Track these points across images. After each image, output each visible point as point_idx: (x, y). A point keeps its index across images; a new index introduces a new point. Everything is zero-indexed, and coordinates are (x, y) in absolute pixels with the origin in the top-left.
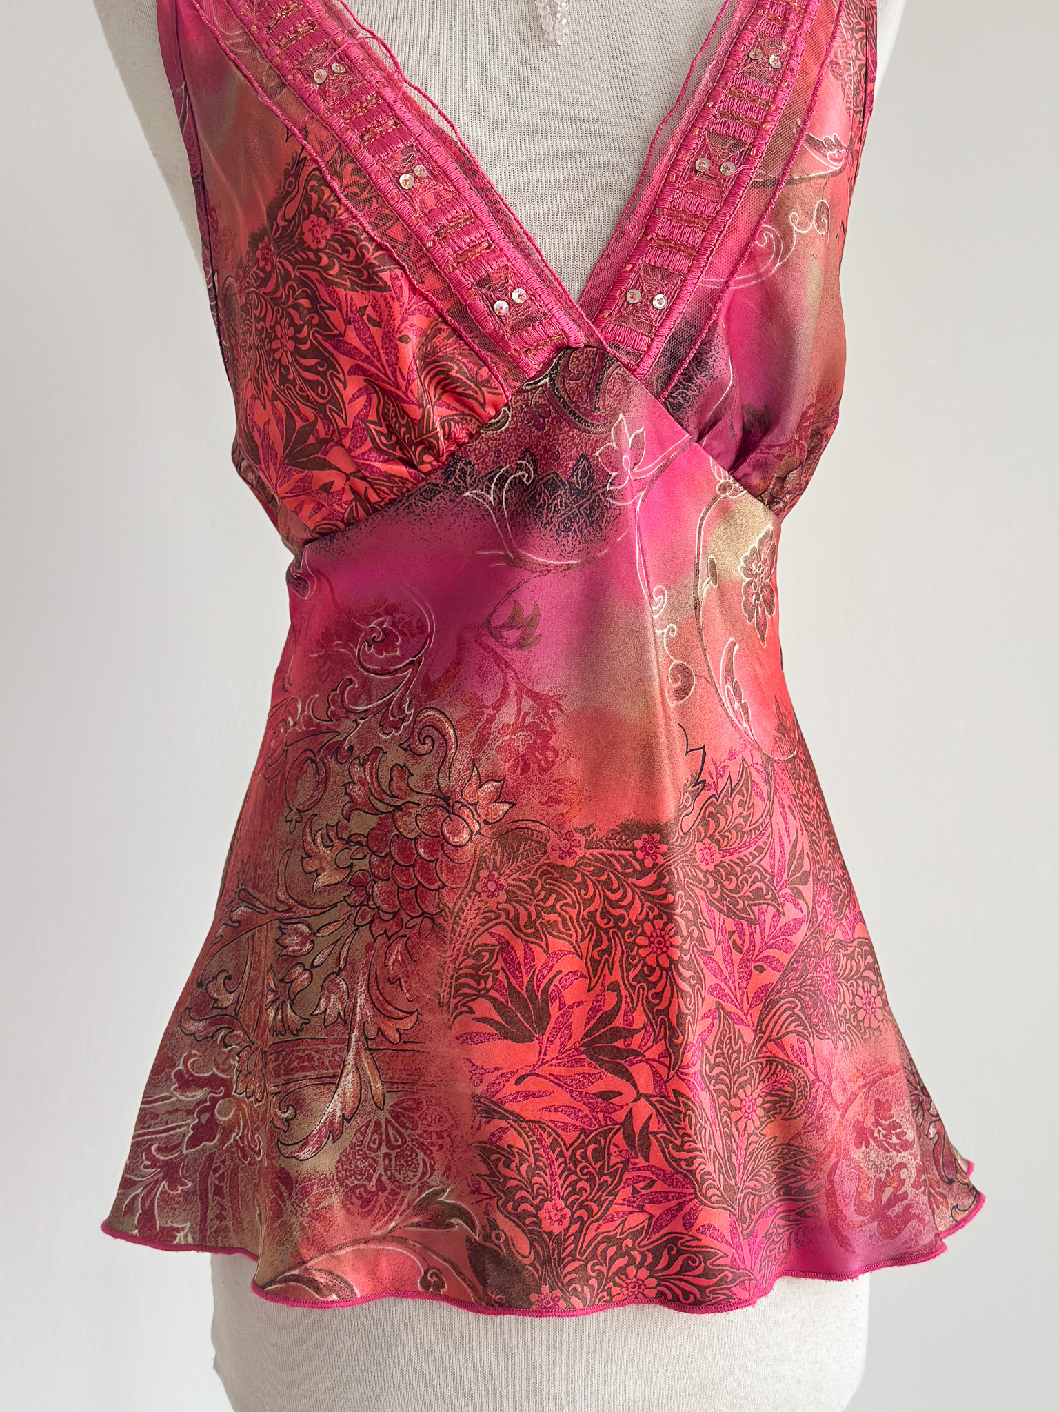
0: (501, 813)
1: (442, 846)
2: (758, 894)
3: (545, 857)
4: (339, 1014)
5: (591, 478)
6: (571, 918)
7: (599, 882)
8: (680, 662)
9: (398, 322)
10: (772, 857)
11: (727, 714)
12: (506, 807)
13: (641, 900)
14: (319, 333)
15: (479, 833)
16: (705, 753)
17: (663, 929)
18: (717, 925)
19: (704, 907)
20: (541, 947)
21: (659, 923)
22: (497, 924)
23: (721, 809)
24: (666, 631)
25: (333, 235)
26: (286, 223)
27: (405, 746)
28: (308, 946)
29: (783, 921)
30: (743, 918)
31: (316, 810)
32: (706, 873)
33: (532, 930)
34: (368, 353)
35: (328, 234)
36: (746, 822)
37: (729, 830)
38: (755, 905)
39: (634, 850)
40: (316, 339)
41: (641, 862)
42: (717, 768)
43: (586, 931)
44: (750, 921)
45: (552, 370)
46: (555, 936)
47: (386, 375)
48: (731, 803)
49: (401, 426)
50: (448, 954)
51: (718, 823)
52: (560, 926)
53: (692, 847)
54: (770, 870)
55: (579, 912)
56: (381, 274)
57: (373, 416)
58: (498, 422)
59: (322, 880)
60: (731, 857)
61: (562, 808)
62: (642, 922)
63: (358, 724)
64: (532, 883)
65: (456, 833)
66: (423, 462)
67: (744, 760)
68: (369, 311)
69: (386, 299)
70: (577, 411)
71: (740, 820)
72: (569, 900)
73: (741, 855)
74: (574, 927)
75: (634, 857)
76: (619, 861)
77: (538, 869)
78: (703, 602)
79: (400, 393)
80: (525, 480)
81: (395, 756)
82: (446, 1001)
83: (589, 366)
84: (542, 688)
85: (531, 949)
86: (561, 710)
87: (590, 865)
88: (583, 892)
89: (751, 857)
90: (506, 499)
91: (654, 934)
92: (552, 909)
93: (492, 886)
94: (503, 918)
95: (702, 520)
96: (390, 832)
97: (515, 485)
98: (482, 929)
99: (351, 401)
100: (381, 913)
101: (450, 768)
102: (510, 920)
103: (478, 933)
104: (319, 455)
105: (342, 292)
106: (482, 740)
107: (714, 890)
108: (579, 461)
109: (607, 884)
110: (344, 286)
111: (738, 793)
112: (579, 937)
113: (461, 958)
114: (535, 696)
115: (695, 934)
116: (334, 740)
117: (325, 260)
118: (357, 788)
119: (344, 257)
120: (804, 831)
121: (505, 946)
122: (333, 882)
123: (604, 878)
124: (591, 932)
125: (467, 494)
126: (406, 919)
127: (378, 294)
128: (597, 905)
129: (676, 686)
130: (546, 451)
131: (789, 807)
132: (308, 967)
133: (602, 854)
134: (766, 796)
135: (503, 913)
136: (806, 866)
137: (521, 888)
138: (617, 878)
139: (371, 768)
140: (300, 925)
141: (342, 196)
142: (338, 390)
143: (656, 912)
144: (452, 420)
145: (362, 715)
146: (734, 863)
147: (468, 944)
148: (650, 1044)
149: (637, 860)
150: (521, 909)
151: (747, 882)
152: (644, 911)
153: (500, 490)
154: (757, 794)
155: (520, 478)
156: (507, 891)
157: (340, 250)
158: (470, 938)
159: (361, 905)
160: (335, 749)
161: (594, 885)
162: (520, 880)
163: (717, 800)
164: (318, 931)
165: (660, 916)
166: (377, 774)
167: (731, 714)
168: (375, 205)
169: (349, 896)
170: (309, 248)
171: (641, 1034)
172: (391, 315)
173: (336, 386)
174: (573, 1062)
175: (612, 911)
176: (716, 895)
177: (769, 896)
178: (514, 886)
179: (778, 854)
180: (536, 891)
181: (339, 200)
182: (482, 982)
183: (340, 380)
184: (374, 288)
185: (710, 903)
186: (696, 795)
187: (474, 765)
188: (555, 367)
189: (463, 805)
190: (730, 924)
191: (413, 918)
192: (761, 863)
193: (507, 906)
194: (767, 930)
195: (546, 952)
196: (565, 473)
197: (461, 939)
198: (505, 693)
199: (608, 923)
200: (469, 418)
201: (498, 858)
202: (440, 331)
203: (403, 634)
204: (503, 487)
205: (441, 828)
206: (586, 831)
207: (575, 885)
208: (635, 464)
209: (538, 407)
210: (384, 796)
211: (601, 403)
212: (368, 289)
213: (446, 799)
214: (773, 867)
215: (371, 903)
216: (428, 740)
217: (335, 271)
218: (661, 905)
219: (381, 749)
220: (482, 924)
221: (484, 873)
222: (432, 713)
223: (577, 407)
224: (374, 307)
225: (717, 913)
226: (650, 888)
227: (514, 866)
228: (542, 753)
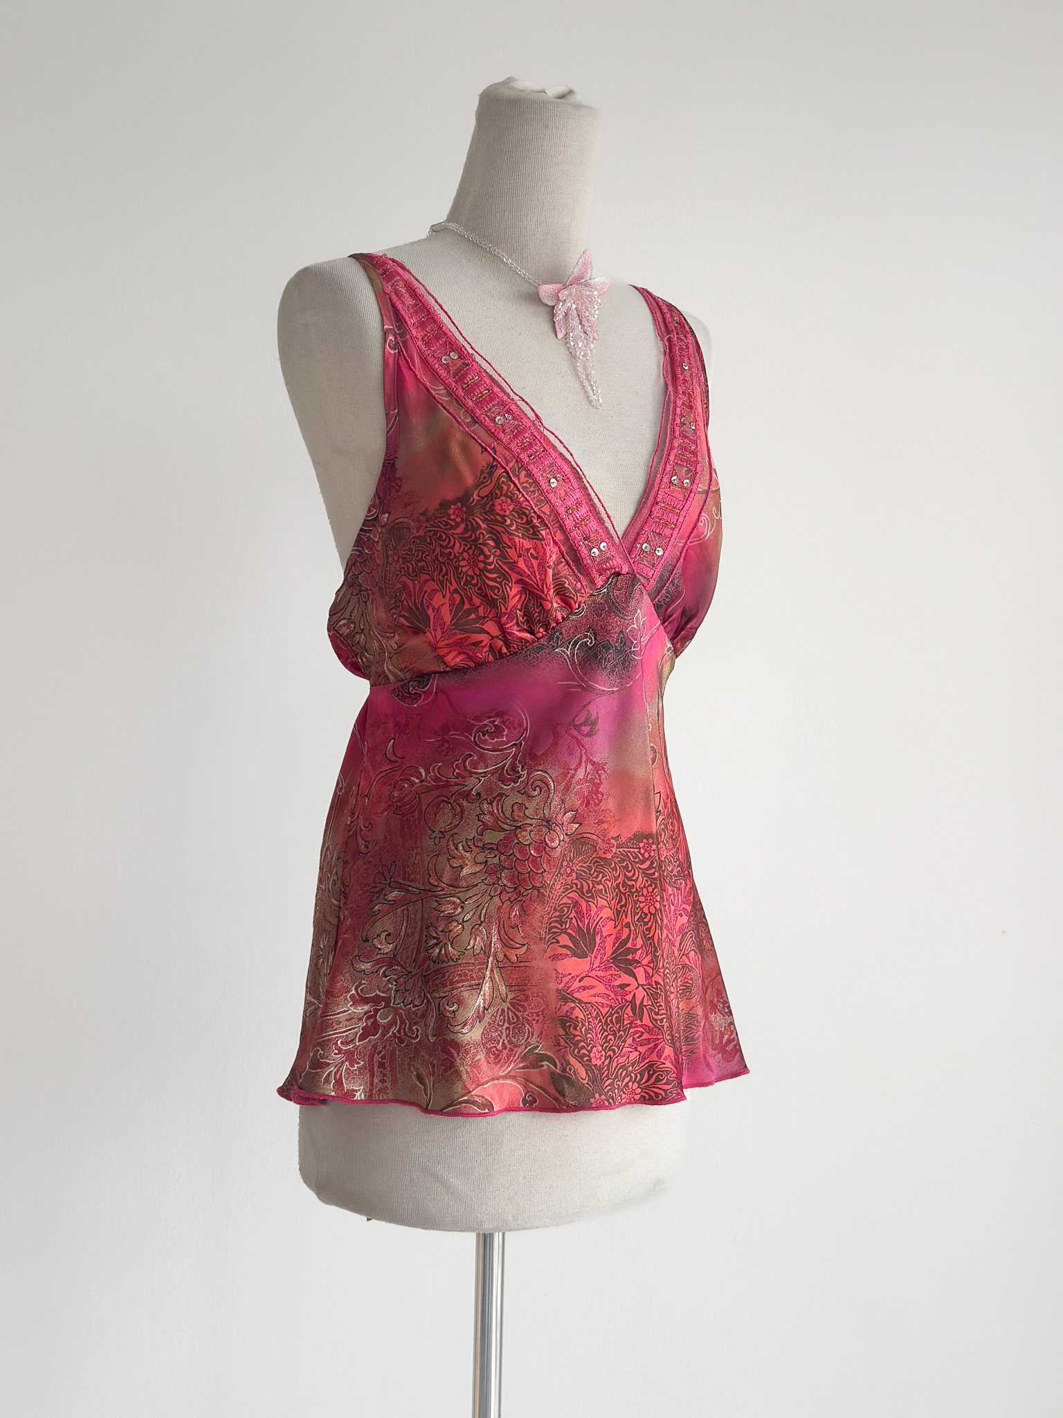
0: (574, 829)
1: (545, 848)
3: (596, 853)
4: (482, 948)
5: (625, 644)
6: (608, 887)
7: (622, 866)
8: (652, 745)
12: (577, 826)
13: (642, 876)
14: (500, 560)
15: (563, 840)
16: (660, 796)
17: (653, 892)
18: (666, 891)
19: (662, 880)
20: (594, 903)
21: (650, 889)
22: (572, 892)
23: (666, 826)
25: (514, 509)
26: (479, 498)
27: (521, 792)
28: (459, 910)
31: (456, 831)
32: (662, 862)
33: (590, 895)
34: (529, 573)
35: (511, 508)
37: (669, 838)
39: (640, 848)
40: (497, 563)
41: (643, 855)
42: (664, 804)
43: (615, 894)
44: (677, 888)
45: (609, 585)
46: (601, 898)
47: (538, 585)
48: (669, 823)
49: (536, 612)
50: (546, 909)
51: (665, 834)
52: (603, 892)
55: (612, 884)
56: (541, 532)
57: (519, 607)
58: (579, 611)
59: (465, 871)
60: (670, 853)
61: (605, 826)
62: (642, 889)
63: (480, 780)
64: (590, 868)
65: (552, 840)
66: (539, 632)
68: (532, 551)
69: (542, 544)
70: (619, 608)
72: (608, 877)
73: (673, 852)
74: (609, 892)
75: (639, 852)
76: (632, 855)
77: (592, 860)
79: (544, 596)
80: (588, 643)
81: (515, 798)
82: (544, 937)
83: (626, 584)
84: (597, 759)
85: (589, 905)
86: (605, 771)
87: (618, 857)
88: (614, 872)
89: (676, 853)
90: (578, 654)
91: (648, 895)
92: (600, 883)
93: (569, 870)
94: (575, 888)
96: (513, 841)
97: (583, 646)
98: (564, 895)
99: (513, 597)
100: (506, 888)
101: (550, 804)
102: (578, 889)
103: (561, 897)
105: (517, 539)
106: (567, 788)
107: (665, 871)
108: (619, 634)
109: (626, 867)
110: (519, 536)
111: (670, 818)
112: (612, 898)
113: (552, 913)
114: (593, 763)
116: (463, 790)
117: (509, 522)
118: (487, 817)
119: (519, 521)
121: (576, 904)
122: (473, 872)
124: (617, 895)
125: (557, 650)
126: (522, 890)
127: (538, 542)
128: (621, 879)
130: (602, 628)
132: (461, 922)
133: (624, 851)
135: (574, 886)
137: (583, 871)
138: (631, 864)
139: (497, 805)
140: (452, 898)
141: (520, 488)
142: (507, 591)
143: (649, 882)
145: (483, 775)
147: (556, 904)
148: (644, 956)
149: (641, 854)
150: (584, 883)
151: (675, 866)
153: (574, 648)
155: (586, 643)
156: (576, 873)
157: (516, 516)
158: (557, 900)
159: (494, 884)
160: (467, 795)
161: (620, 868)
162: (584, 867)
163: (665, 821)
164: (466, 901)
165: (651, 885)
166: (502, 808)
168: (537, 494)
169: (486, 879)
170: (498, 514)
171: (640, 951)
172: (545, 553)
173: (506, 588)
174: (607, 969)
175: (628, 882)
176: (665, 874)
178: (580, 870)
180: (592, 872)
181: (519, 490)
182: (564, 925)
183: (509, 586)
184: (536, 539)
185: (664, 878)
186: (657, 818)
187: (562, 802)
188: (611, 584)
189: (557, 825)
190: (670, 890)
191: (527, 890)
192: (679, 856)
193: (576, 881)
195: (596, 906)
196: (613, 640)
197: (553, 901)
198: (580, 762)
199: (625, 890)
200: (564, 609)
201: (572, 854)
202: (562, 562)
203: (509, 728)
204: (576, 647)
205: (545, 838)
206: (617, 838)
207: (611, 868)
208: (642, 636)
209: (600, 605)
210: (508, 821)
211: (631, 603)
212: (533, 539)
213: (548, 821)
215: (500, 882)
216: (538, 788)
219: (504, 794)
220: (564, 892)
221: (565, 863)
222: (538, 773)
223: (619, 605)
224: (535, 549)
225: (666, 884)
226: (647, 869)
227: (580, 859)
228: (596, 795)
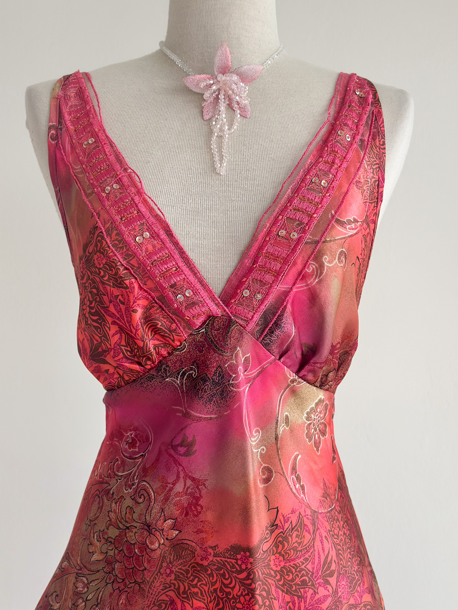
0: (174, 535)
1: (146, 549)
2: (304, 583)
3: (194, 559)
5: (223, 377)
6: (205, 591)
7: (219, 574)
8: (266, 465)
9: (132, 303)
10: (313, 563)
11: (291, 489)
12: (177, 532)
13: (239, 585)
14: (99, 305)
15: (163, 544)
16: (278, 511)
17: (249, 601)
18: (280, 598)
19: (273, 589)
20: (189, 604)
21: (247, 598)
22: (170, 590)
23: (286, 539)
24: (259, 450)
25: (106, 262)
26: (89, 254)
27: (133, 497)
28: (86, 589)
29: (317, 597)
30: (295, 595)
31: (96, 522)
32: (275, 572)
33: (185, 596)
34: (119, 316)
35: (104, 262)
36: (299, 545)
37: (289, 550)
38: (302, 588)
39: (237, 560)
40: (98, 307)
41: (240, 566)
42: (284, 518)
43: (212, 598)
44: (299, 597)
45: (206, 325)
46: (196, 599)
47: (126, 326)
48: (291, 536)
49: (135, 348)
50: (146, 603)
51: (284, 546)
52: (200, 595)
53: (269, 558)
54: (311, 570)
55: (209, 589)
56: (125, 281)
57: (123, 343)
58: (181, 348)
59: (95, 557)
60: (290, 564)
61: (203, 535)
62: (240, 596)
63: (117, 481)
64: (187, 572)
65: (152, 543)
66: (146, 364)
67: (300, 513)
68: (120, 297)
69: (127, 292)
70: (217, 345)
71: (296, 544)
72: (204, 582)
73: (295, 563)
74: (206, 595)
75: (237, 563)
76: (229, 564)
77: (190, 565)
78: (280, 436)
79: (133, 335)
80: (193, 375)
81: (128, 502)
83: (223, 325)
84: (197, 476)
85: (184, 605)
86: (205, 487)
87: (215, 565)
88: (211, 578)
89: (301, 564)
90: (185, 383)
91: (245, 603)
92: (196, 586)
93: (168, 571)
94: (172, 588)
95: (281, 396)
96: (124, 539)
97: (189, 377)
98: (162, 592)
99: (113, 336)
100: (118, 579)
101: (151, 511)
102: (176, 589)
103: (160, 594)
104: (102, 357)
105: (108, 288)
106: (166, 499)
107: (280, 580)
108: (217, 369)
109: (223, 575)
110: (110, 285)
111: (296, 531)
112: (209, 601)
113: (152, 606)
114: (193, 479)
115: (267, 604)
116: (108, 488)
117: (102, 273)
118: (112, 514)
119: (110, 272)
120: (334, 549)
121: (173, 602)
122: (99, 559)
123: (222, 572)
124: (215, 599)
125: (167, 380)
126: (127, 583)
127: (124, 290)
128: (218, 585)
129: (264, 477)
130: (203, 363)
131: (326, 537)
132: (85, 600)
133: (221, 560)
134: (312, 532)
135: (172, 585)
136: (333, 567)
137: (181, 574)
138: (228, 573)
139: (119, 506)
140: (84, 578)
141: (110, 245)
142: (107, 331)
143: (246, 592)
144: (160, 346)
145: (120, 478)
146: (291, 566)
147: (155, 599)
149: (238, 565)
150: (181, 584)
151: (298, 576)
152: (241, 591)
153: (183, 378)
154: (306, 531)
155: (191, 374)
156: (175, 574)
157: (109, 269)
158: (157, 596)
159: (109, 573)
160: (107, 492)
161: (217, 575)
162: (182, 570)
163: (284, 534)
164: (91, 582)
165: (248, 594)
166: (121, 508)
167: (294, 490)
168: (125, 250)
169: (105, 567)
170: (96, 267)
172: (129, 300)
175: (225, 589)
176: (281, 583)
177: (309, 584)
178: (178, 572)
179: (317, 561)
180: (189, 576)
181: (109, 247)
183: (107, 327)
184: (122, 287)
185: (277, 587)
186: (272, 532)
187: (162, 511)
188: (207, 325)
189: (156, 530)
190: (288, 598)
191: (131, 583)
192: (307, 566)
193: (174, 582)
194: (308, 601)
195: (192, 607)
196: (210, 374)
197: (153, 596)
198: (178, 477)
199: (223, 595)
200: (168, 345)
201: (172, 557)
202: (153, 307)
203: (140, 441)
204: (184, 377)
205: (146, 540)
206: (214, 548)
207: (208, 574)
208: (245, 371)
209: (199, 342)
211: (229, 342)
212: (120, 287)
213: (149, 526)
214: (313, 568)
215: (114, 572)
216: (142, 497)
217: (106, 278)
218: (249, 589)
219: (123, 497)
220: (163, 590)
221: (165, 564)
222: (145, 483)
223: (217, 343)
224: (122, 295)
225: (280, 592)
226: (244, 579)
227: (179, 562)
228: (195, 507)
